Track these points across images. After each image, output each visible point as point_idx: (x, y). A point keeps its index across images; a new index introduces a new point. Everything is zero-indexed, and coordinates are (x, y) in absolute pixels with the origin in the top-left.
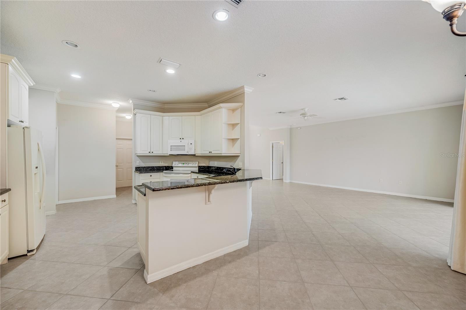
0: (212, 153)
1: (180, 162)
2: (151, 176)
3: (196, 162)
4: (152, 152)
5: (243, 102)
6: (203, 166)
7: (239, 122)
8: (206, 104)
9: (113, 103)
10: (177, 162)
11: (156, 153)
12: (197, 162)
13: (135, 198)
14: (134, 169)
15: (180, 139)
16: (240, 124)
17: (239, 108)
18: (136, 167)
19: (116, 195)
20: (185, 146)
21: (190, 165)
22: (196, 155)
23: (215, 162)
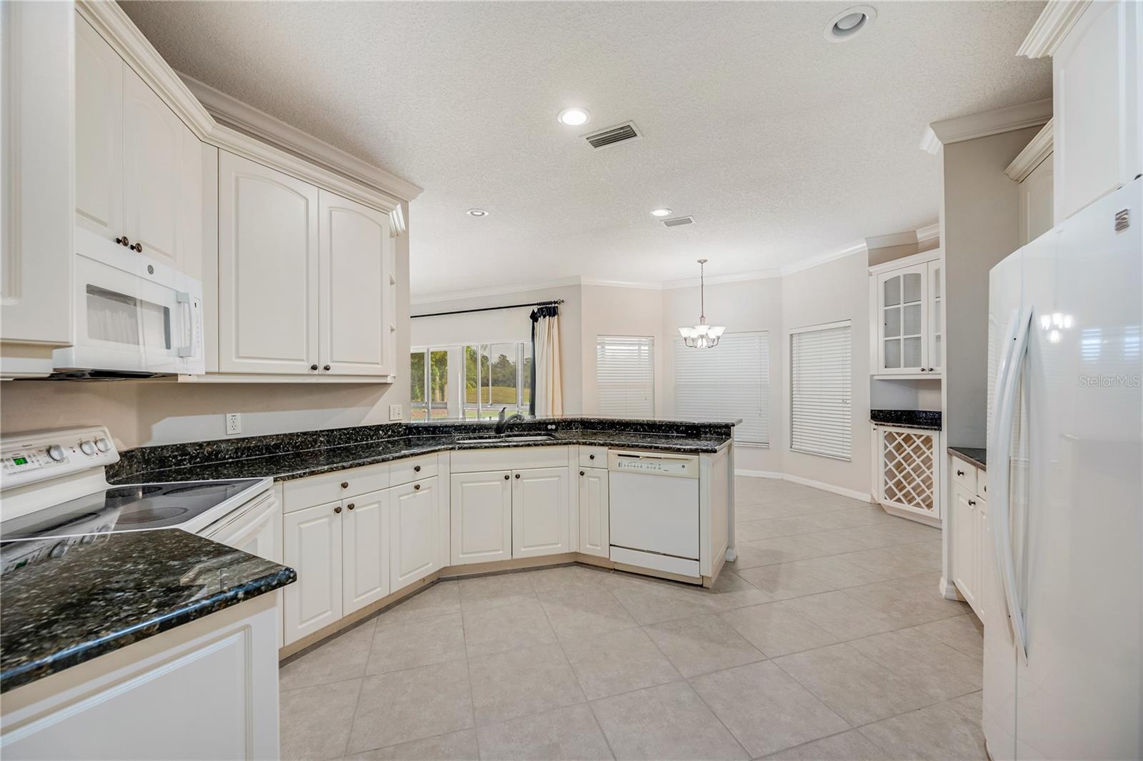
15: (125, 243)
16: (395, 285)
23: (229, 416)
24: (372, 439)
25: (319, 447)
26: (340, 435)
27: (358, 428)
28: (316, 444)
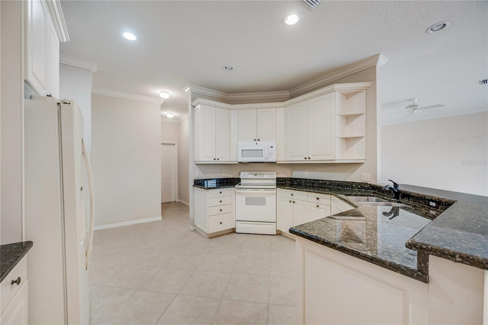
0: (310, 159)
1: (250, 172)
2: (221, 193)
3: (273, 172)
4: (218, 159)
5: (373, 79)
6: (283, 178)
7: (363, 111)
8: (288, 92)
9: (161, 92)
10: (246, 173)
11: (223, 160)
12: (275, 172)
13: (194, 223)
14: (192, 183)
15: (255, 140)
16: (365, 114)
17: (362, 91)
18: (195, 180)
19: (162, 216)
20: (262, 150)
21: (265, 176)
22: (277, 163)
23: (305, 172)
24: (349, 188)
25: (327, 186)
26: (335, 183)
27: (342, 181)
28: (326, 184)
